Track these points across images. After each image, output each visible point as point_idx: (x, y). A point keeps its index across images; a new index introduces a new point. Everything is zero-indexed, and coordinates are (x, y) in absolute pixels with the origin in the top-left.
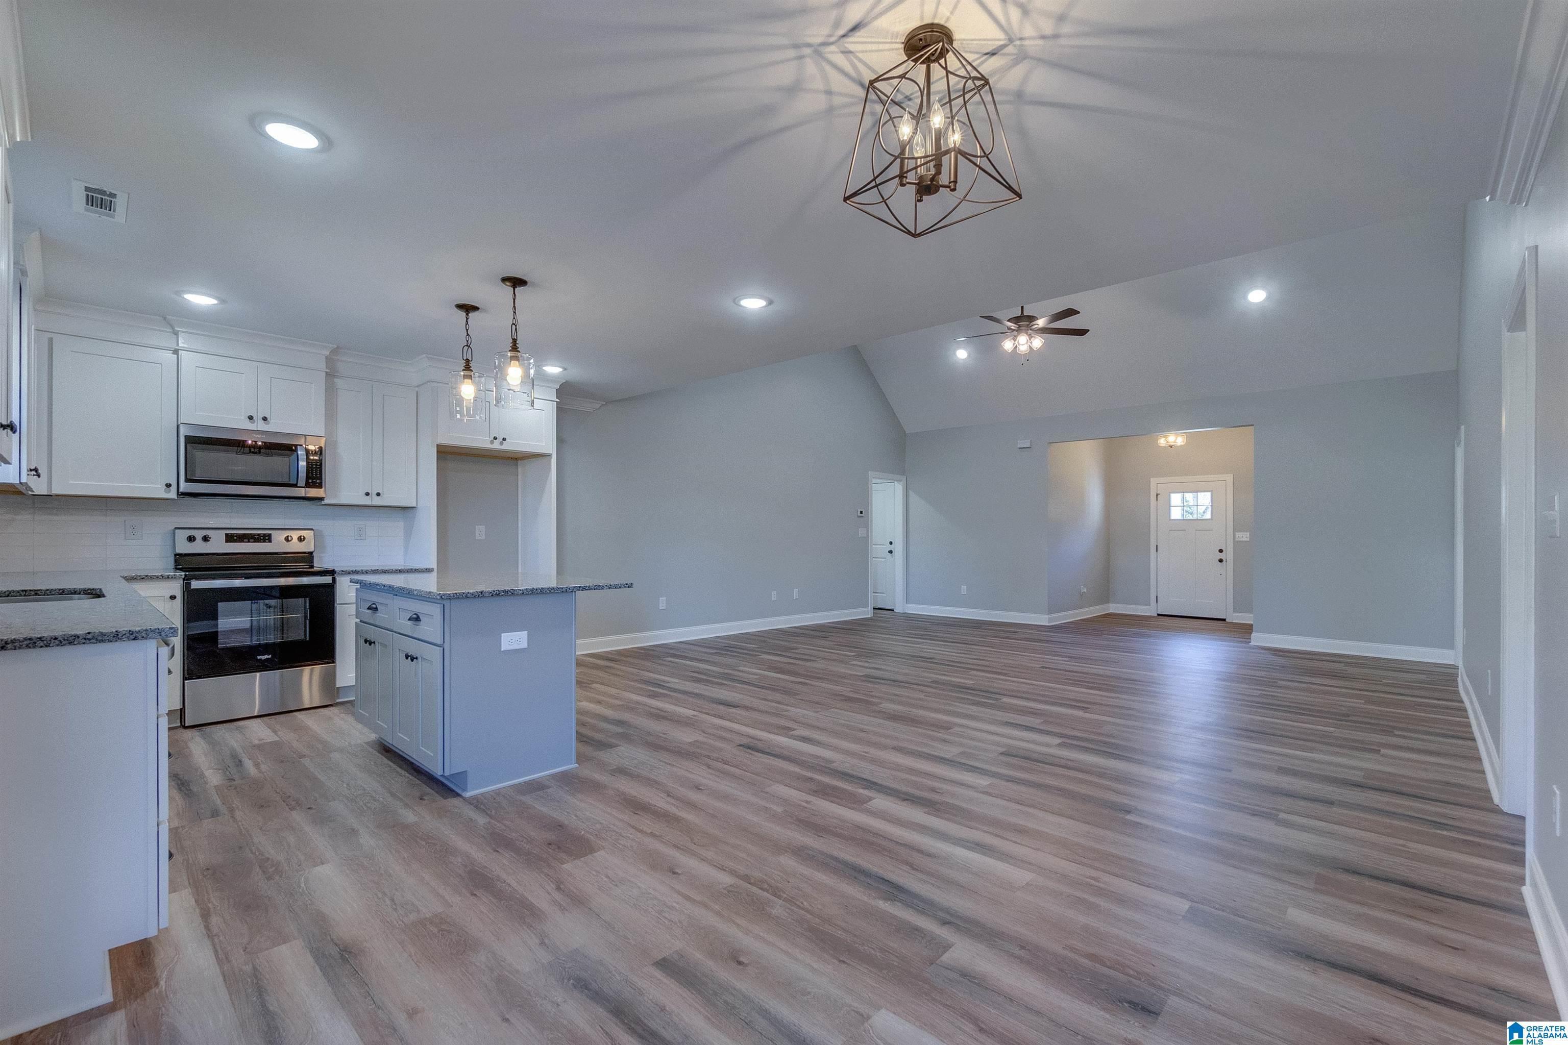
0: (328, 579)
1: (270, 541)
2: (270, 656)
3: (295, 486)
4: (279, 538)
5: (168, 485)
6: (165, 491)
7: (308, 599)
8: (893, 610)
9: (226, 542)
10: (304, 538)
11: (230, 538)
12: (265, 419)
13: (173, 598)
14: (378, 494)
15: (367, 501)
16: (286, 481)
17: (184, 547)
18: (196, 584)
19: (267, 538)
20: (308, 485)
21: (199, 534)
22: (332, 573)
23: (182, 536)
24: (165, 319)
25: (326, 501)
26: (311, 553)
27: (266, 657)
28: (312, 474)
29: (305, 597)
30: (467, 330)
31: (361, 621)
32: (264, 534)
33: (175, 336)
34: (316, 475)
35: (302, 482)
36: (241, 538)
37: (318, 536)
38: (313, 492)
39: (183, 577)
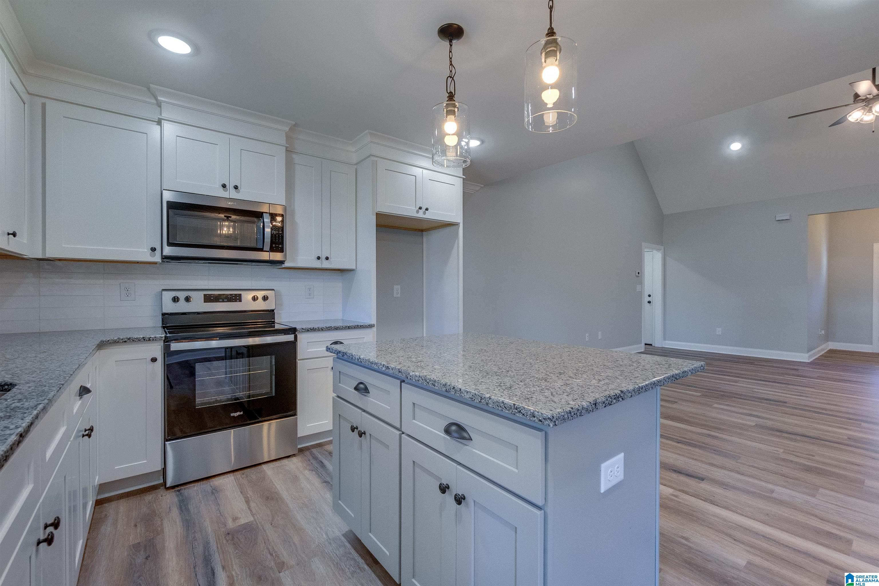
0: (290, 338)
1: (240, 301)
2: (242, 413)
3: (261, 250)
4: (248, 296)
5: (153, 250)
6: (151, 255)
7: (273, 357)
8: (651, 345)
9: (205, 302)
10: (267, 297)
11: (208, 299)
12: (236, 187)
13: (154, 360)
14: (327, 258)
15: (317, 264)
16: (253, 245)
17: (170, 307)
18: (175, 346)
19: (237, 298)
20: (272, 249)
21: (182, 295)
22: (293, 331)
23: (168, 296)
24: (149, 89)
25: (286, 264)
26: (273, 310)
27: (238, 413)
28: (276, 240)
29: (271, 355)
30: (451, 58)
31: (338, 397)
32: (236, 295)
33: (159, 108)
34: (279, 240)
35: (267, 247)
36: (217, 299)
37: (278, 296)
38: (277, 256)
39: (163, 339)
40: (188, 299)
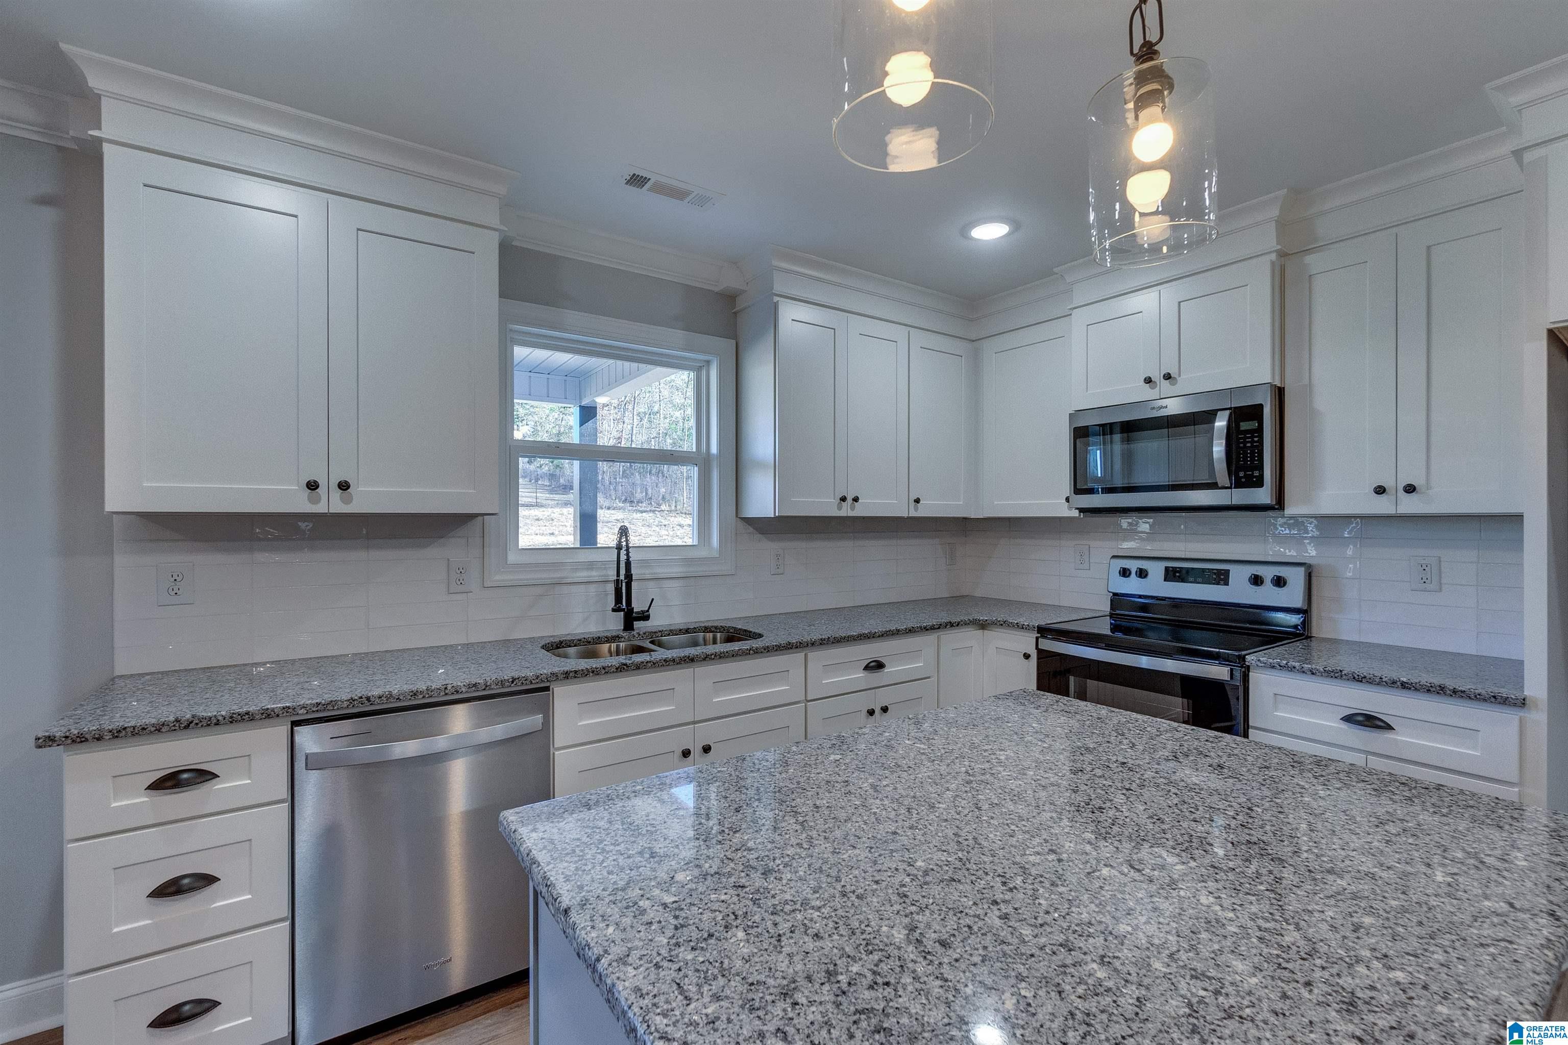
1: (1227, 584)
3: (1216, 486)
4: (1239, 576)
5: (1068, 499)
6: (1068, 507)
9: (1166, 580)
10: (1284, 580)
11: (1172, 575)
12: (1168, 377)
13: (1027, 657)
14: (1410, 489)
15: (1382, 506)
17: (1119, 585)
18: (1042, 643)
19: (1222, 578)
21: (1133, 567)
23: (1115, 568)
26: (1300, 611)
28: (1245, 460)
32: (1220, 570)
34: (1252, 460)
35: (1225, 479)
36: (1185, 576)
38: (1248, 496)
39: (1036, 630)
40: (1142, 574)
